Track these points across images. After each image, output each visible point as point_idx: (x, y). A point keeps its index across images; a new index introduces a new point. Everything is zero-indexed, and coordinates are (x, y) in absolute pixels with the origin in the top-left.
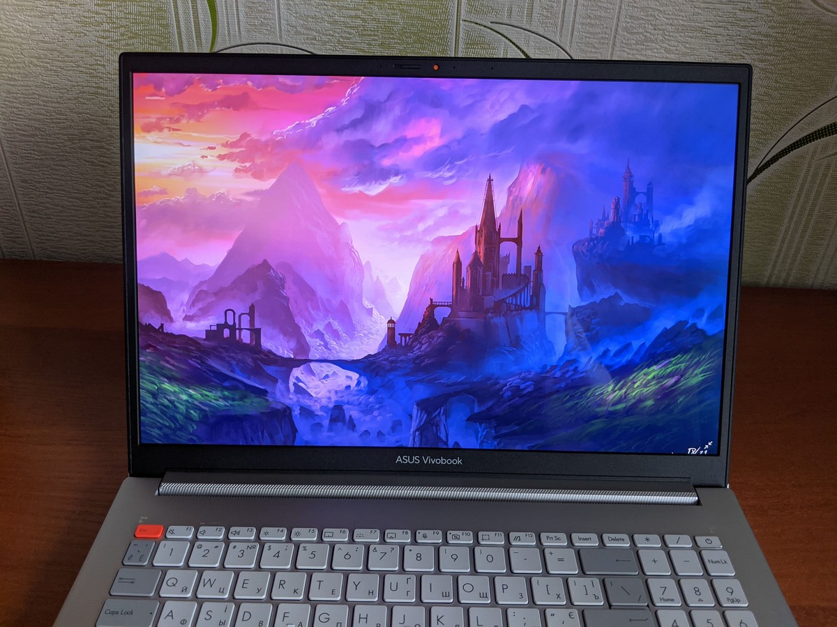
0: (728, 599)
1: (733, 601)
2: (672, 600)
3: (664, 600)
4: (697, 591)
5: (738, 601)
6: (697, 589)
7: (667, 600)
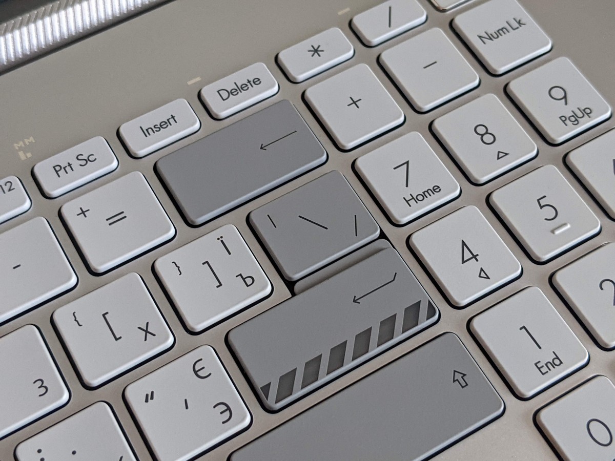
0: (563, 119)
1: (576, 120)
2: (436, 189)
3: (416, 200)
4: (484, 134)
5: (587, 112)
6: (481, 130)
7: (424, 195)
